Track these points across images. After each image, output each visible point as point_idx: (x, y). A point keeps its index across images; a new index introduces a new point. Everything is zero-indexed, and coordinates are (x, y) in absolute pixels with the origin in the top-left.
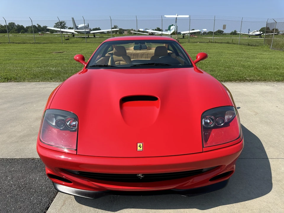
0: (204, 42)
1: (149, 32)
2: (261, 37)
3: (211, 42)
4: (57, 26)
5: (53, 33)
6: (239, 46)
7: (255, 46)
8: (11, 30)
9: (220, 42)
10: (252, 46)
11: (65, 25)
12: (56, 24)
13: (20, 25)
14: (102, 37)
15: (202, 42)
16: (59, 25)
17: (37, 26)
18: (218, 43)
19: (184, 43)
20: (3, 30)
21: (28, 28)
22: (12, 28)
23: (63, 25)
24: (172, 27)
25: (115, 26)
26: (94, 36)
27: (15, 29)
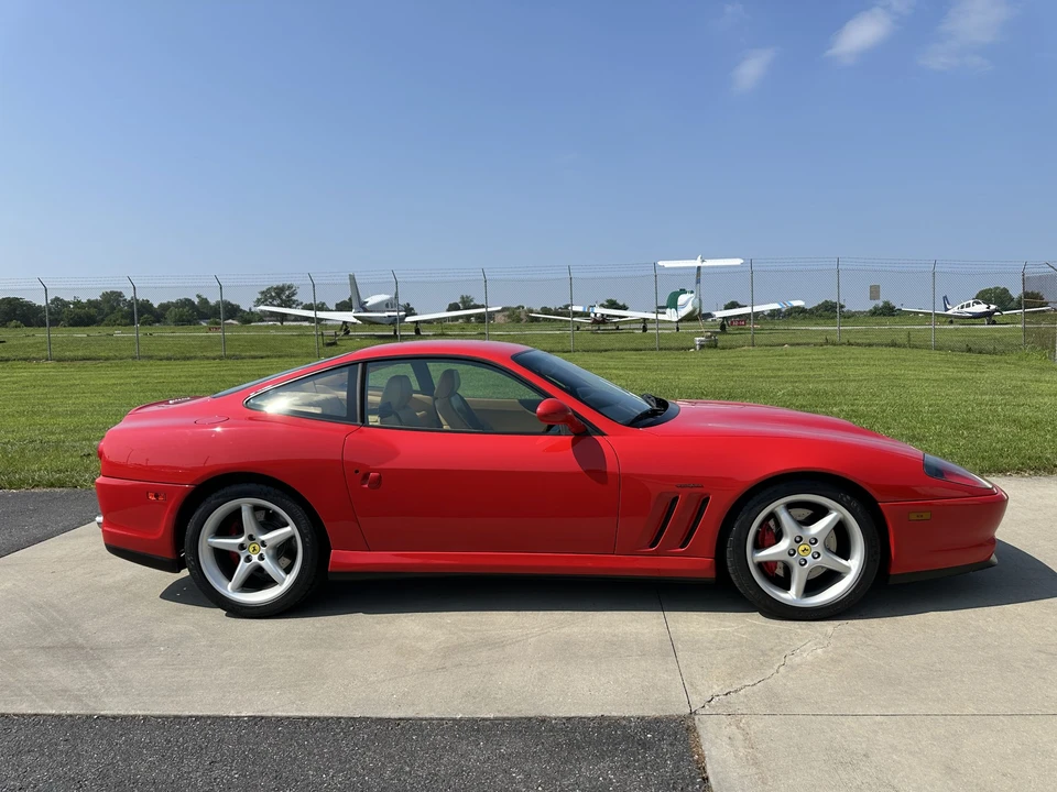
0: (808, 344)
1: (592, 315)
2: (994, 323)
3: (835, 345)
4: (266, 300)
5: (250, 322)
6: (937, 355)
7: (994, 352)
8: (107, 315)
9: (864, 341)
10: (980, 353)
11: (294, 298)
12: (262, 293)
15: (798, 344)
16: (271, 297)
17: (196, 301)
18: (858, 345)
19: (737, 347)
20: (81, 318)
21: (165, 307)
22: (113, 309)
23: (288, 296)
24: (682, 299)
25: (462, 297)
26: (418, 331)
27: (121, 310)
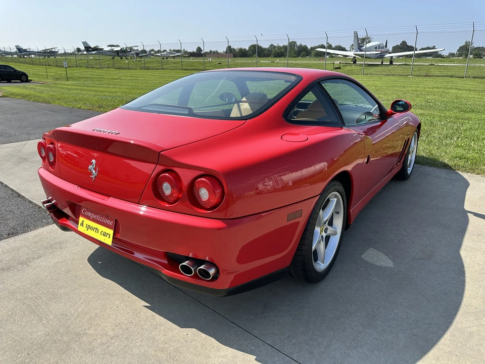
13: (303, 44)
14: (406, 65)
20: (278, 53)
26: (391, 63)
